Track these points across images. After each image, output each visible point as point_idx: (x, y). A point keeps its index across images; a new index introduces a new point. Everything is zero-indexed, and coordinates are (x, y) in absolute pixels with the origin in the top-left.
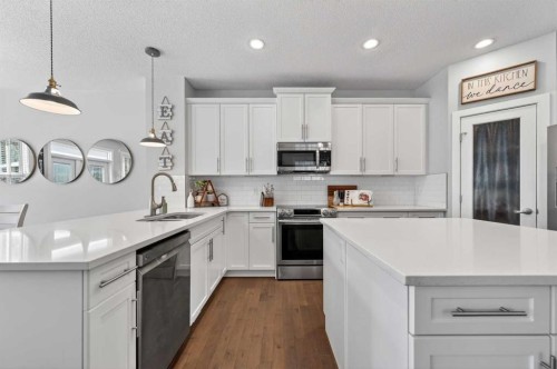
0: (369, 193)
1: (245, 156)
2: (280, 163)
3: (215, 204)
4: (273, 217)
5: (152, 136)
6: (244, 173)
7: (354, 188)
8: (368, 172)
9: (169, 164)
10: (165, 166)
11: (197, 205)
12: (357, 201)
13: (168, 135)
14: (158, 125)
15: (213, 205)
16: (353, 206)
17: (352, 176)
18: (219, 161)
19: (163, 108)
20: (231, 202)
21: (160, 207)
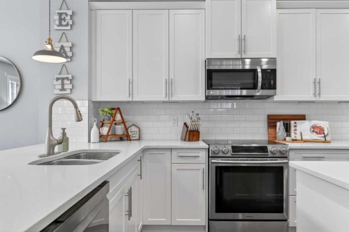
0: (324, 124)
1: (165, 76)
2: (210, 85)
3: (125, 137)
4: (203, 155)
5: (49, 47)
6: (162, 97)
7: (302, 118)
8: (324, 98)
9: (68, 86)
10: (63, 89)
11: (103, 138)
12: (308, 135)
13: (67, 50)
14: (55, 36)
15: (121, 139)
16: (302, 140)
17: (300, 102)
18: (131, 82)
19: (60, 14)
20: (144, 136)
21: (59, 143)
